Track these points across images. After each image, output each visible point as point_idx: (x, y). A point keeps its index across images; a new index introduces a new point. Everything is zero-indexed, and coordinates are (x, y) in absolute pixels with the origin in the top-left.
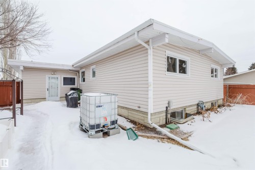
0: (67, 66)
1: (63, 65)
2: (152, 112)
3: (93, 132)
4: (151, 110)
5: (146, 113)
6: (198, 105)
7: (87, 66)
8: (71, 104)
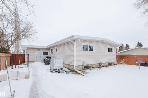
0: (45, 47)
1: (43, 46)
2: (76, 65)
3: (54, 71)
4: (75, 65)
5: (73, 66)
6: (99, 64)
7: (54, 47)
8: (46, 63)
